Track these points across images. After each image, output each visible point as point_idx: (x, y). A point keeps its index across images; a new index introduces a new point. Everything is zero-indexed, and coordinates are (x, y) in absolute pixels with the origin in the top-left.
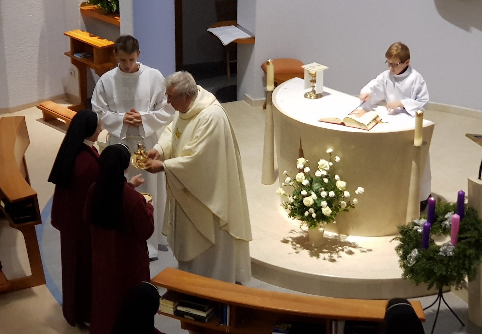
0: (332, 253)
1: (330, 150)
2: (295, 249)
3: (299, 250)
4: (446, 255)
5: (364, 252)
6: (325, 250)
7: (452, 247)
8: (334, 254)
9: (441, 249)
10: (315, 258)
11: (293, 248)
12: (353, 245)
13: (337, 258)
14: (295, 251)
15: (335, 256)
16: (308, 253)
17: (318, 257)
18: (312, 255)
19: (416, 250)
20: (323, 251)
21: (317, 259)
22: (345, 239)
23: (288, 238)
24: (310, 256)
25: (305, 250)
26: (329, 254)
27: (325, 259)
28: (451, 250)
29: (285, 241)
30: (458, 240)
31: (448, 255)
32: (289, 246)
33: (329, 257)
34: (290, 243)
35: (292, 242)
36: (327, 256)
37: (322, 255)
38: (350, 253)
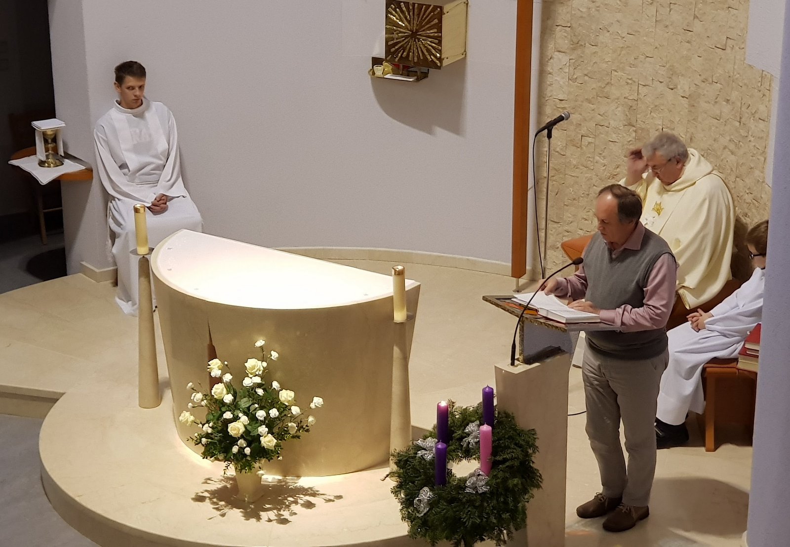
0: (279, 510)
1: (260, 343)
2: (217, 509)
3: (226, 510)
4: (477, 492)
5: (330, 500)
6: (268, 506)
7: (484, 478)
8: (284, 511)
9: (468, 484)
10: (253, 520)
11: (214, 508)
12: (310, 492)
13: (289, 516)
14: (219, 513)
15: (286, 514)
16: (241, 514)
17: (259, 518)
18: (248, 516)
19: (426, 489)
20: (264, 507)
21: (258, 522)
22: (296, 483)
23: (202, 493)
24: (244, 518)
25: (234, 509)
26: (275, 511)
27: (270, 520)
28: (483, 483)
29: (200, 499)
30: (493, 466)
31: (480, 491)
32: (207, 505)
33: (276, 515)
34: (207, 500)
35: (210, 499)
36: (272, 514)
37: (263, 515)
38: (309, 505)
